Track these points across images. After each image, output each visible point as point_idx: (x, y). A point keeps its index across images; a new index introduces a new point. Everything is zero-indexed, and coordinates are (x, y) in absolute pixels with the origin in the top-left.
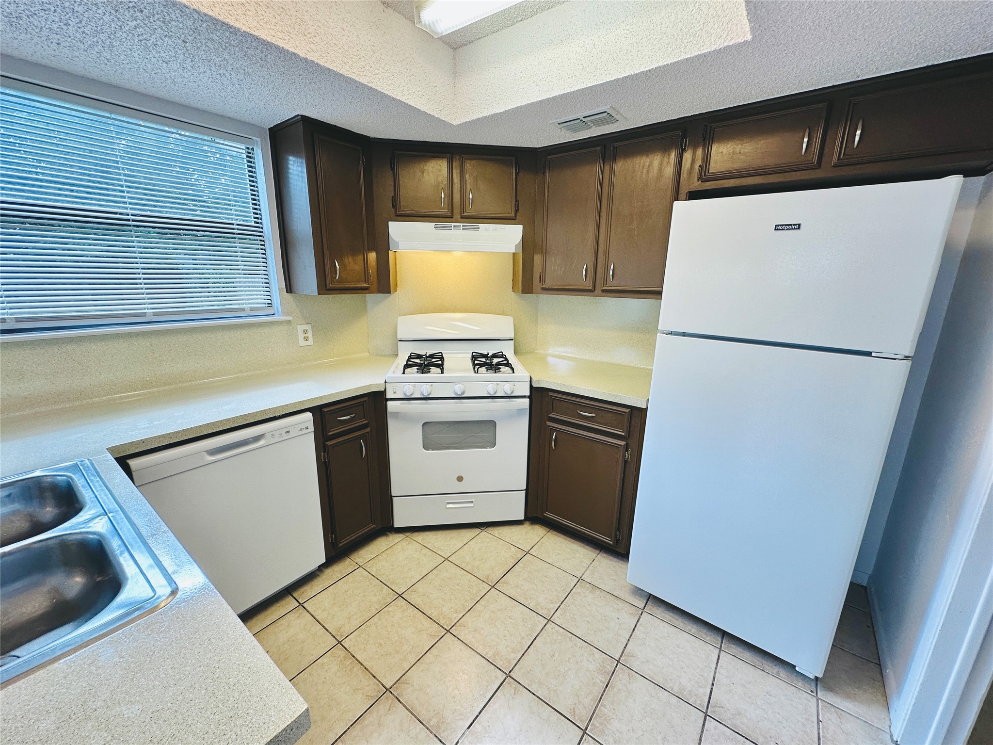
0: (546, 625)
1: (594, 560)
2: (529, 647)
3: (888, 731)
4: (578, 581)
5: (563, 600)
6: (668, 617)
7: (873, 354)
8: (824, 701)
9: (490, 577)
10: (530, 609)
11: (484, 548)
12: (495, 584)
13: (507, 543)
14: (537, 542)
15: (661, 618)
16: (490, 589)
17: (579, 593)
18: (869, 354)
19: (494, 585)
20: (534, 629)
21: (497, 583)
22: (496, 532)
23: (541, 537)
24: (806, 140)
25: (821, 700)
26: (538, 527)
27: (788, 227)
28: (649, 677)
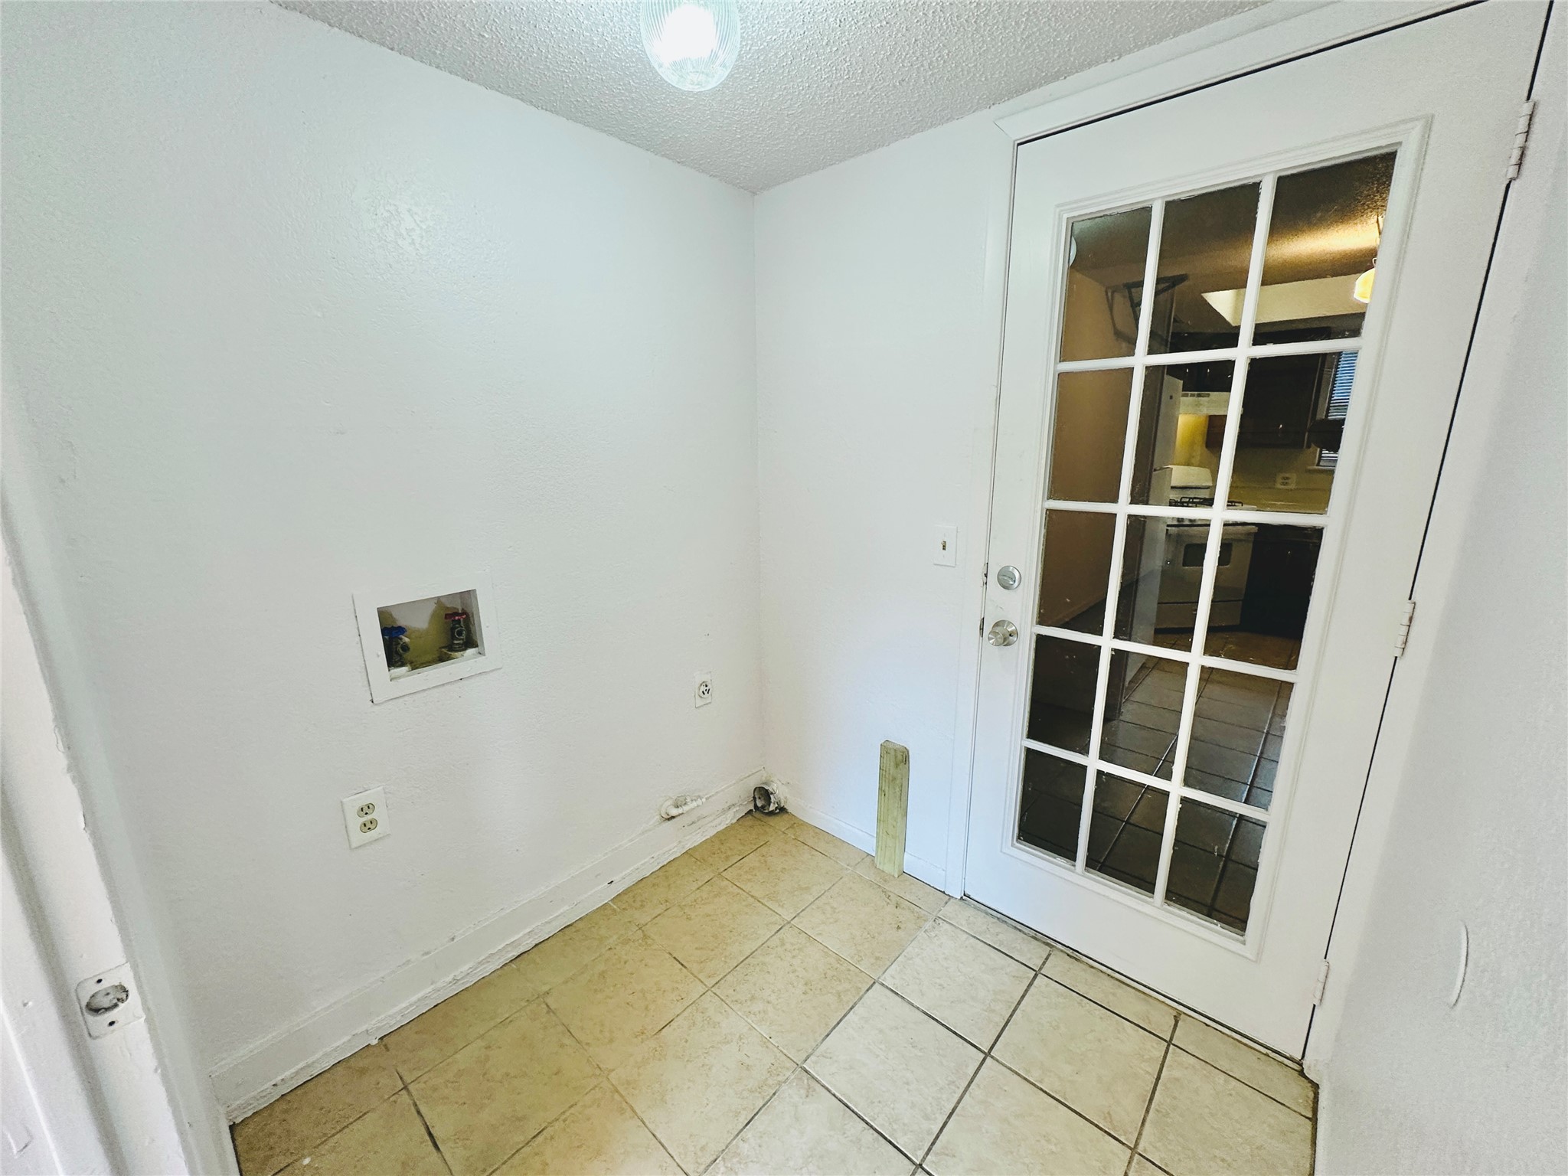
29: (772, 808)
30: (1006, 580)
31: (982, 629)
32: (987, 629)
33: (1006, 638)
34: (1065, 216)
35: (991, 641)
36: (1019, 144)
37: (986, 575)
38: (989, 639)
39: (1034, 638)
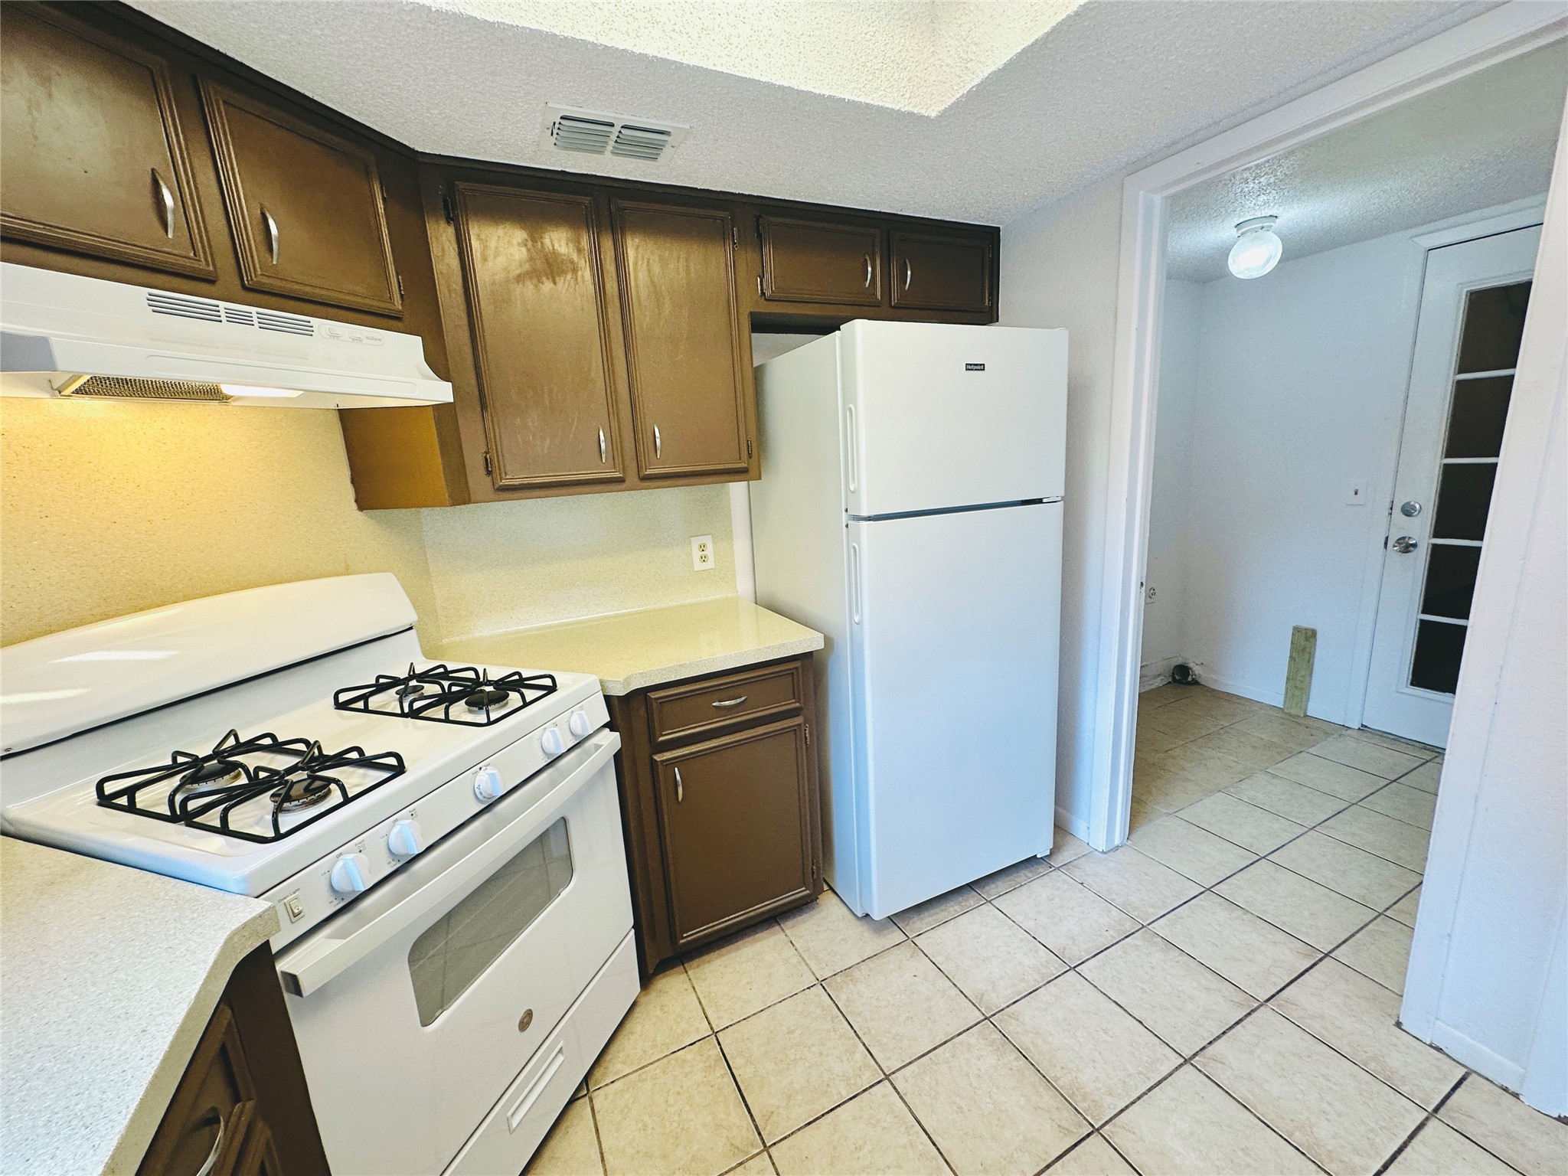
0: (895, 1088)
1: (791, 942)
2: (934, 1144)
3: (1092, 850)
4: (824, 987)
5: (852, 1032)
6: (930, 919)
7: (1044, 501)
8: (1063, 865)
9: (737, 1142)
10: (851, 1099)
11: (646, 1118)
12: (762, 1139)
13: (665, 1060)
14: (700, 1003)
15: (929, 928)
16: (770, 1157)
17: (848, 1000)
18: (1039, 501)
19: (764, 1143)
20: (897, 1114)
21: (760, 1134)
22: (619, 1066)
23: (691, 990)
24: (870, 269)
25: (1061, 866)
26: (664, 981)
27: (976, 367)
28: (1018, 995)
29: (1190, 679)
30: (1408, 511)
31: (1386, 544)
32: (1391, 543)
33: (1406, 547)
34: (1465, 290)
35: (1395, 548)
36: (1429, 250)
37: (1391, 509)
38: (1394, 546)
39: (1430, 547)
